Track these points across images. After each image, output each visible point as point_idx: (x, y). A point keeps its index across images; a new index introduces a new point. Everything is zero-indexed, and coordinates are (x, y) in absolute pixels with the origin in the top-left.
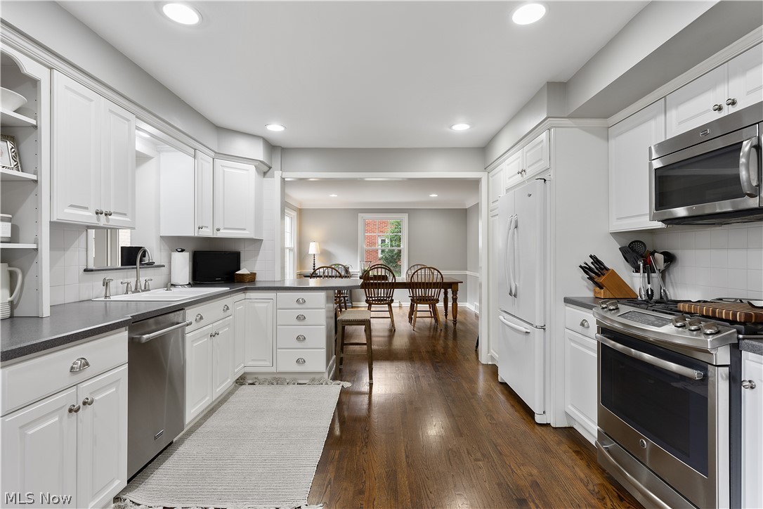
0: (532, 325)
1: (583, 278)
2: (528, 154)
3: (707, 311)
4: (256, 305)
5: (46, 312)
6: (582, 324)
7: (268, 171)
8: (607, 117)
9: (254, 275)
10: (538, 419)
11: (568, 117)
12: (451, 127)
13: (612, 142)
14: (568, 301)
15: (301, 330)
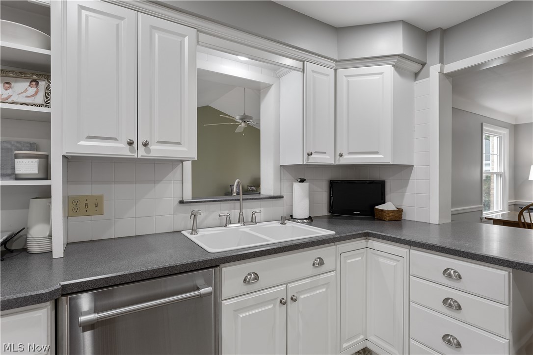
5: (58, 251)
7: (421, 69)
9: (400, 211)
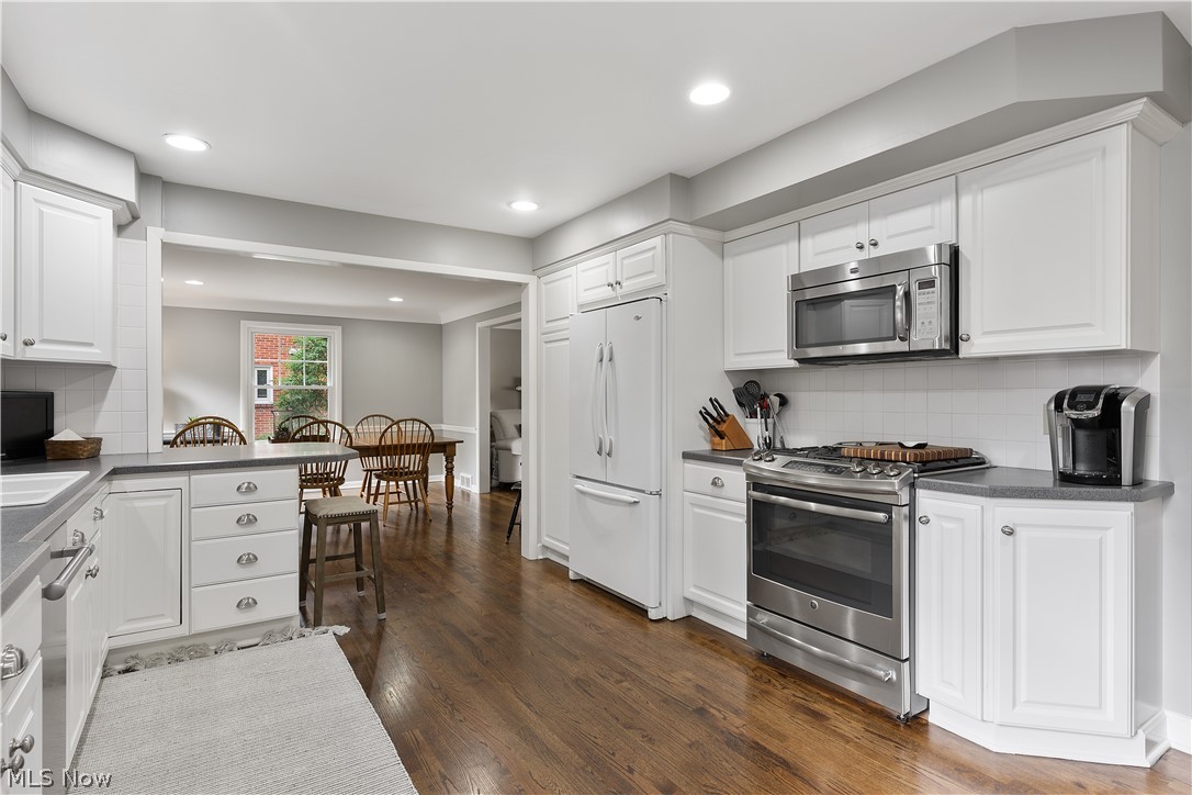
0: (643, 491)
1: (701, 427)
2: (625, 262)
3: (875, 453)
4: (138, 504)
6: (714, 483)
7: (132, 223)
8: (724, 230)
9: (98, 442)
10: (653, 615)
11: (690, 224)
12: (509, 204)
13: (729, 262)
14: (687, 456)
15: (247, 543)
